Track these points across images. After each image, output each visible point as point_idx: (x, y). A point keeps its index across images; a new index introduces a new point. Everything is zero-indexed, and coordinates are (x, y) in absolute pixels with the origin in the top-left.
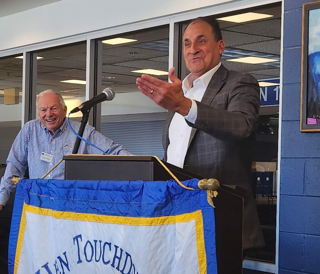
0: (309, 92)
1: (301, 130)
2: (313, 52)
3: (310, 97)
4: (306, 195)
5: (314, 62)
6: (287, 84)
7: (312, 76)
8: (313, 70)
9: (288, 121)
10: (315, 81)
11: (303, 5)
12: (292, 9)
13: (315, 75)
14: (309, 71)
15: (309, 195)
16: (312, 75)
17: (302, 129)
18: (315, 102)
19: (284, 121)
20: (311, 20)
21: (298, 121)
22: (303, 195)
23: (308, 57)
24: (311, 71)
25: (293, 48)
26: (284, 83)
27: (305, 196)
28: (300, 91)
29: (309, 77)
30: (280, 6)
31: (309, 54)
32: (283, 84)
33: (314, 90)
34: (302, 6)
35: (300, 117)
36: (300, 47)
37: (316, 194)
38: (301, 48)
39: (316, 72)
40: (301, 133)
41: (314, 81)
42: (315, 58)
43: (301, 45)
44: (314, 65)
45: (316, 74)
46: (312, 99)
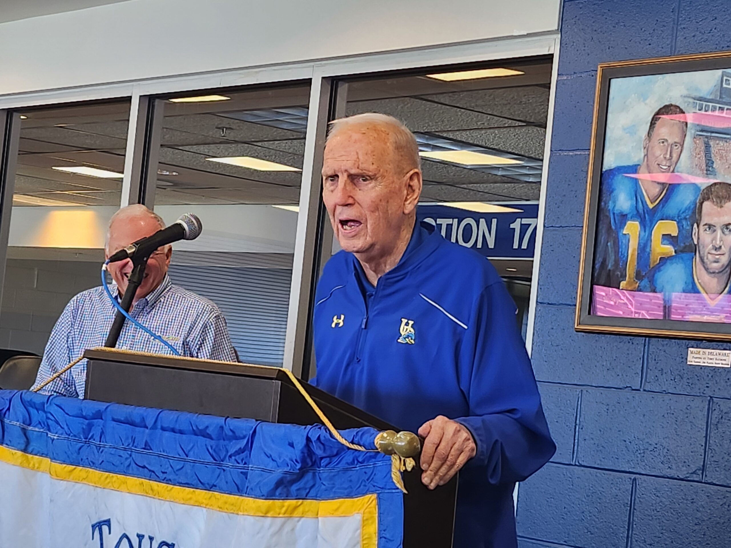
0: (600, 249)
1: (576, 327)
2: (613, 166)
3: (601, 260)
4: (577, 463)
5: (613, 187)
6: (552, 226)
7: (607, 216)
8: (610, 202)
9: (549, 304)
10: (613, 227)
11: (599, 66)
12: (575, 73)
13: (614, 214)
14: (603, 204)
15: (583, 464)
16: (608, 214)
17: (579, 324)
18: (610, 270)
19: (541, 303)
20: (613, 98)
21: (570, 305)
22: (572, 463)
23: (602, 175)
24: (605, 204)
25: (571, 154)
26: (546, 225)
27: (576, 465)
28: (581, 245)
29: (602, 217)
30: (549, 63)
31: (604, 170)
32: (544, 226)
33: (609, 244)
34: (597, 68)
35: (575, 298)
36: (586, 153)
37: (599, 462)
38: (589, 155)
39: (616, 208)
40: (577, 331)
41: (611, 227)
42: (615, 178)
43: (589, 149)
44: (613, 194)
45: (615, 212)
46: (604, 263)
